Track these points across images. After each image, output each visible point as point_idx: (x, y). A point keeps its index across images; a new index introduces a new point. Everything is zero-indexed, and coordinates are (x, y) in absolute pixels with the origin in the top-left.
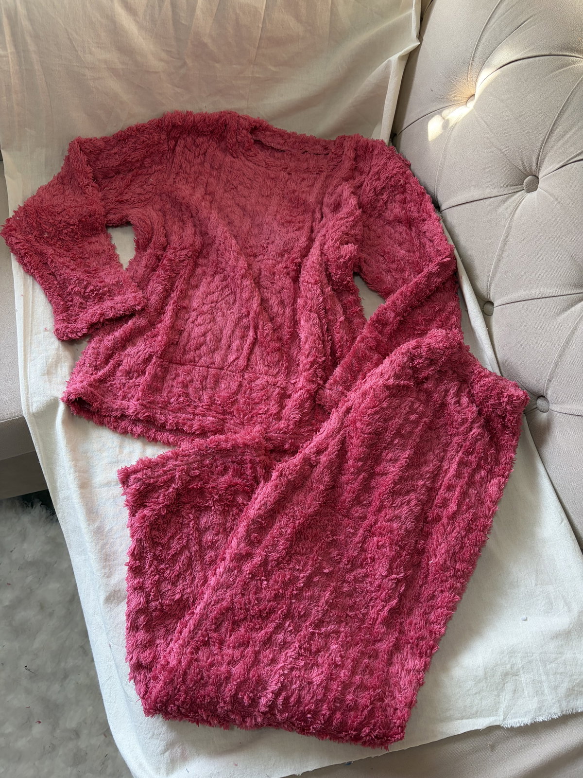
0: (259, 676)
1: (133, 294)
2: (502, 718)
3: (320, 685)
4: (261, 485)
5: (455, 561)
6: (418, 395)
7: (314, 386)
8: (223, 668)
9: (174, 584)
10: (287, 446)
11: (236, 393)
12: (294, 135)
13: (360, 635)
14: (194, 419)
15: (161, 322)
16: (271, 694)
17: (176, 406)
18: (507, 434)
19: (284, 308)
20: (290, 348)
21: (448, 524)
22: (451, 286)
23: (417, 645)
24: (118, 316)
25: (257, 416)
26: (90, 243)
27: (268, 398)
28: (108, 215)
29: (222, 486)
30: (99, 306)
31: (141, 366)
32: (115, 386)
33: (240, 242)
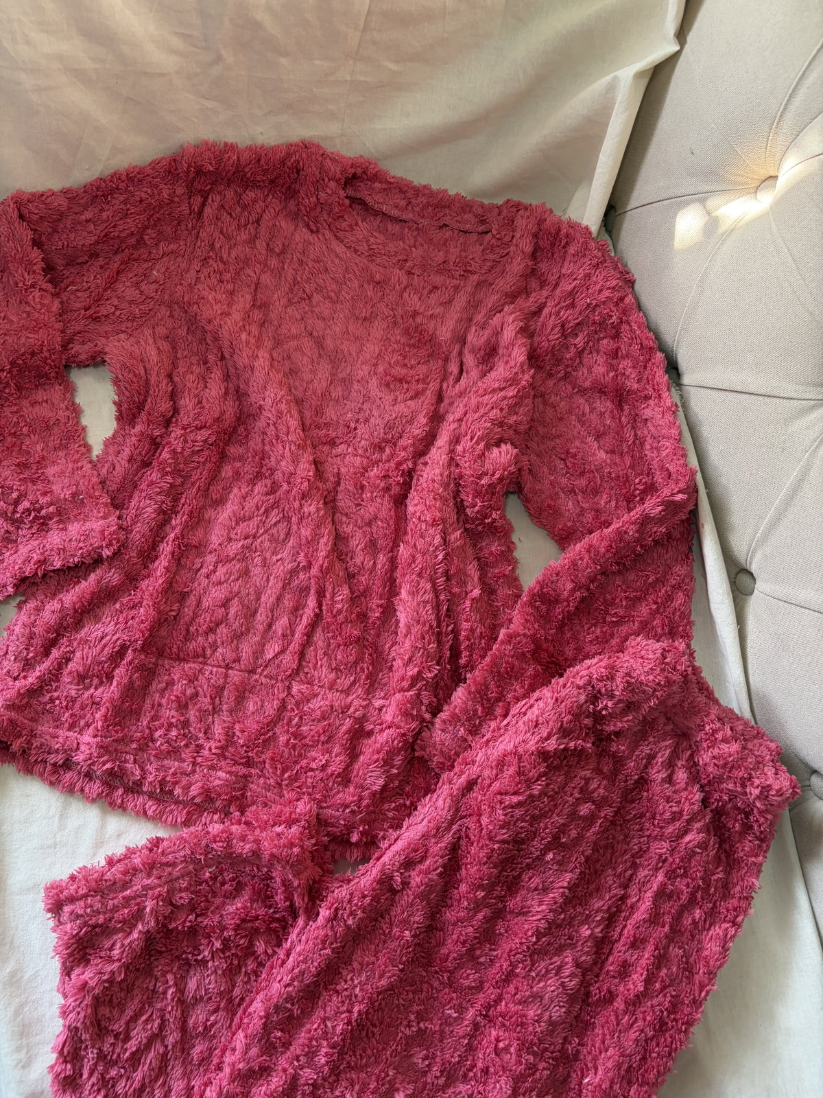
4: (301, 921)
5: (630, 1083)
6: (598, 763)
7: (414, 725)
10: (355, 838)
11: (273, 723)
12: (427, 191)
14: (194, 771)
15: (148, 576)
17: (163, 748)
18: (750, 841)
19: (375, 557)
20: (378, 636)
21: (625, 1013)
22: (683, 536)
24: (71, 565)
25: (306, 773)
26: (33, 404)
27: (327, 742)
28: (71, 345)
29: (230, 922)
30: (37, 542)
31: (106, 665)
32: (57, 702)
33: (307, 416)
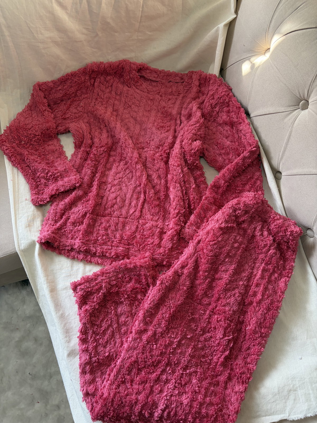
0: (153, 401)
2: (288, 415)
3: (187, 404)
4: (151, 288)
5: (261, 328)
6: (239, 231)
7: (179, 227)
8: (134, 397)
9: (105, 347)
10: (165, 263)
11: (135, 232)
12: (163, 72)
13: (209, 373)
14: (112, 249)
15: (91, 192)
16: (160, 411)
17: (102, 242)
18: (290, 252)
19: (161, 181)
20: (164, 204)
21: (257, 306)
22: (257, 163)
23: (241, 377)
24: (67, 190)
25: (147, 246)
26: (48, 145)
27: (153, 235)
28: (58, 127)
29: (129, 289)
30: (55, 184)
31: (81, 219)
32: (67, 232)
33: (134, 140)
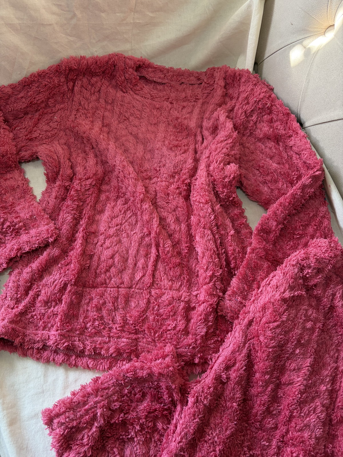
1: (46, 227)
4: (179, 408)
6: (310, 302)
7: (216, 299)
10: (197, 361)
11: (145, 311)
12: (172, 70)
14: (109, 341)
15: (73, 249)
17: (92, 331)
19: (180, 225)
20: (188, 261)
22: (320, 194)
24: (34, 249)
25: (166, 332)
26: (6, 180)
27: (174, 315)
28: (20, 153)
29: (142, 414)
30: (16, 241)
31: (58, 295)
32: (35, 317)
33: (136, 167)
